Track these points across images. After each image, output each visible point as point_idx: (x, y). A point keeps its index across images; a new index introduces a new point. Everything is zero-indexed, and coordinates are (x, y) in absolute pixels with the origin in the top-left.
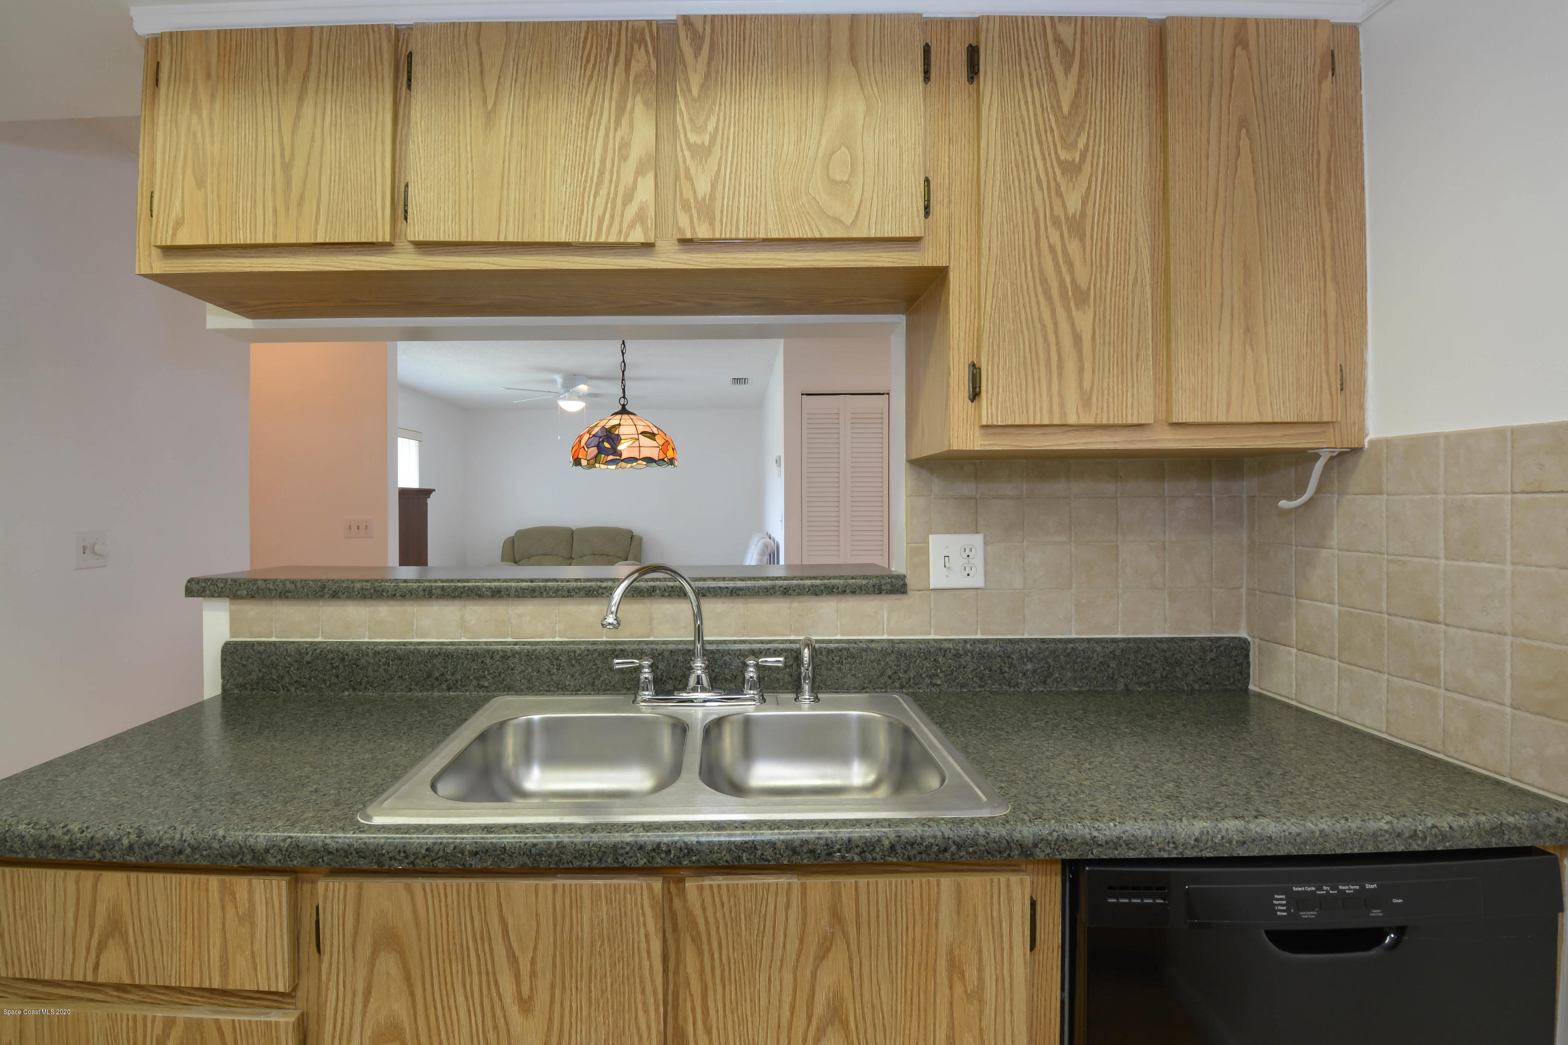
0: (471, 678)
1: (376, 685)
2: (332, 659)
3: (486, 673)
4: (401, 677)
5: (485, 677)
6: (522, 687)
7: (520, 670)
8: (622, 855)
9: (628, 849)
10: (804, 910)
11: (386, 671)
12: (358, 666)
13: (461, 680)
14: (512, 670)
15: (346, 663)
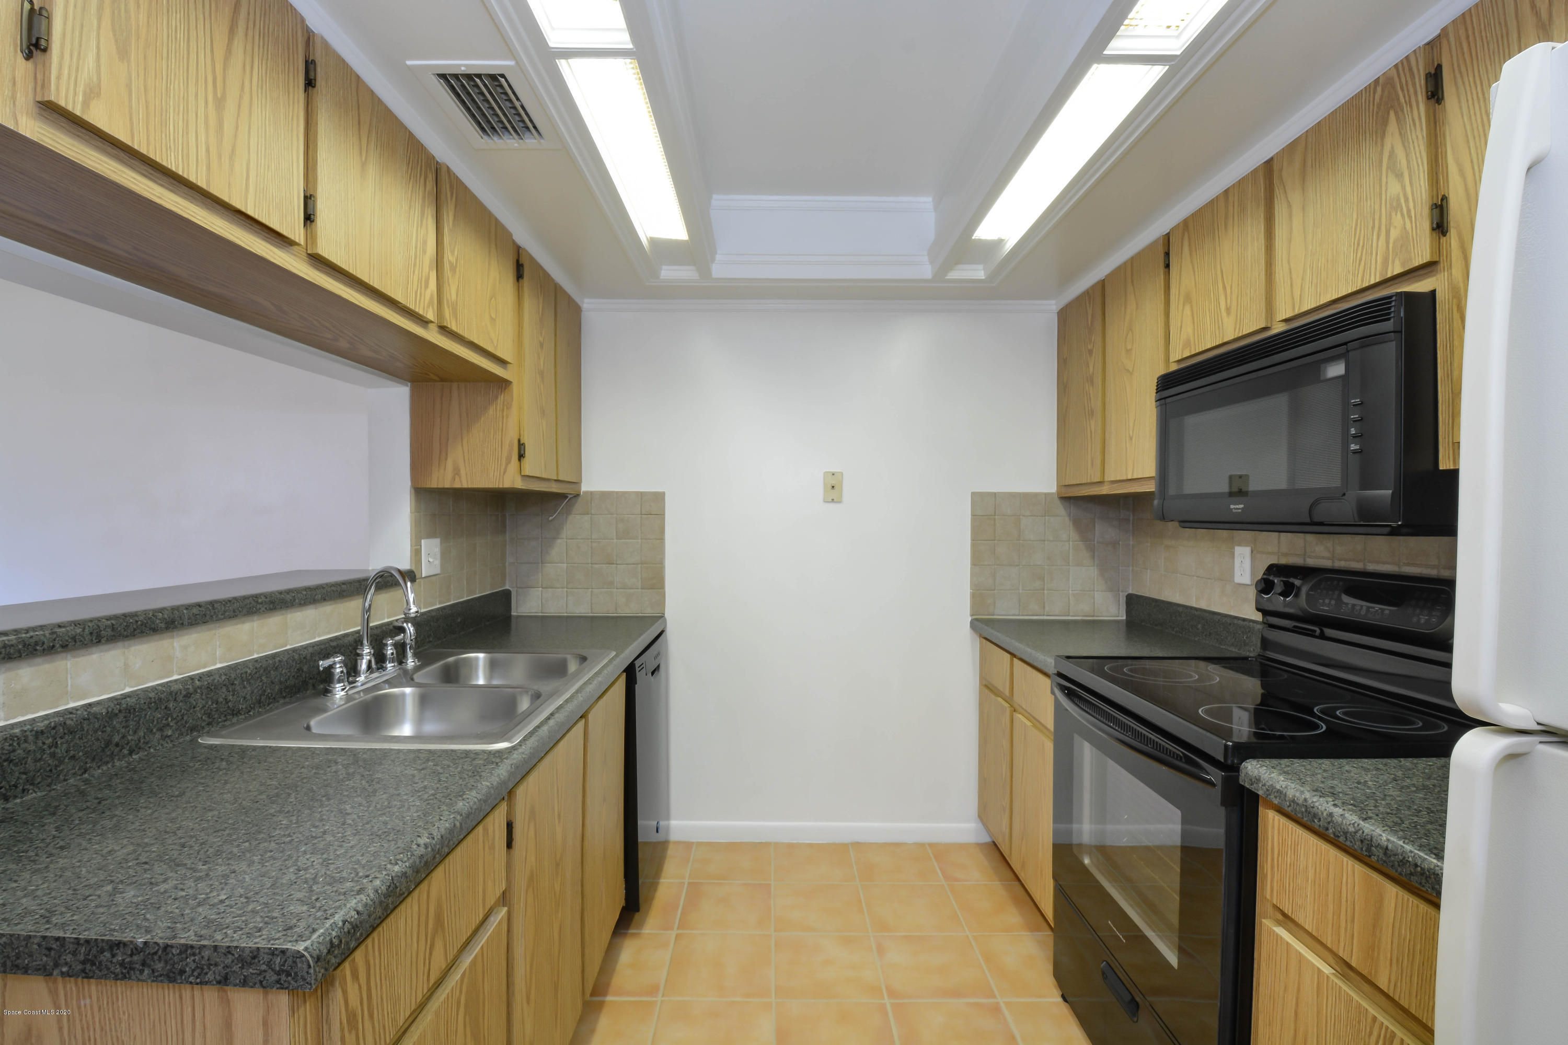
0: (154, 730)
1: (39, 780)
4: (73, 757)
11: (53, 755)
13: (144, 737)
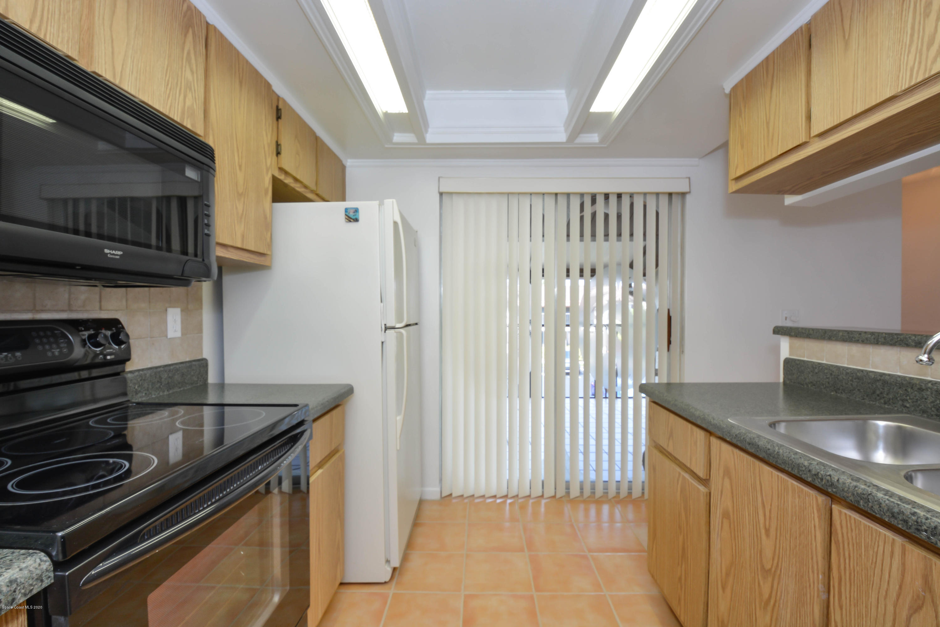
0: (898, 399)
2: (827, 373)
3: (908, 398)
4: (859, 390)
5: (907, 400)
6: (932, 413)
7: (931, 401)
8: (801, 471)
9: (804, 469)
10: (904, 564)
11: (852, 385)
12: (838, 379)
14: (926, 399)
15: (833, 377)
